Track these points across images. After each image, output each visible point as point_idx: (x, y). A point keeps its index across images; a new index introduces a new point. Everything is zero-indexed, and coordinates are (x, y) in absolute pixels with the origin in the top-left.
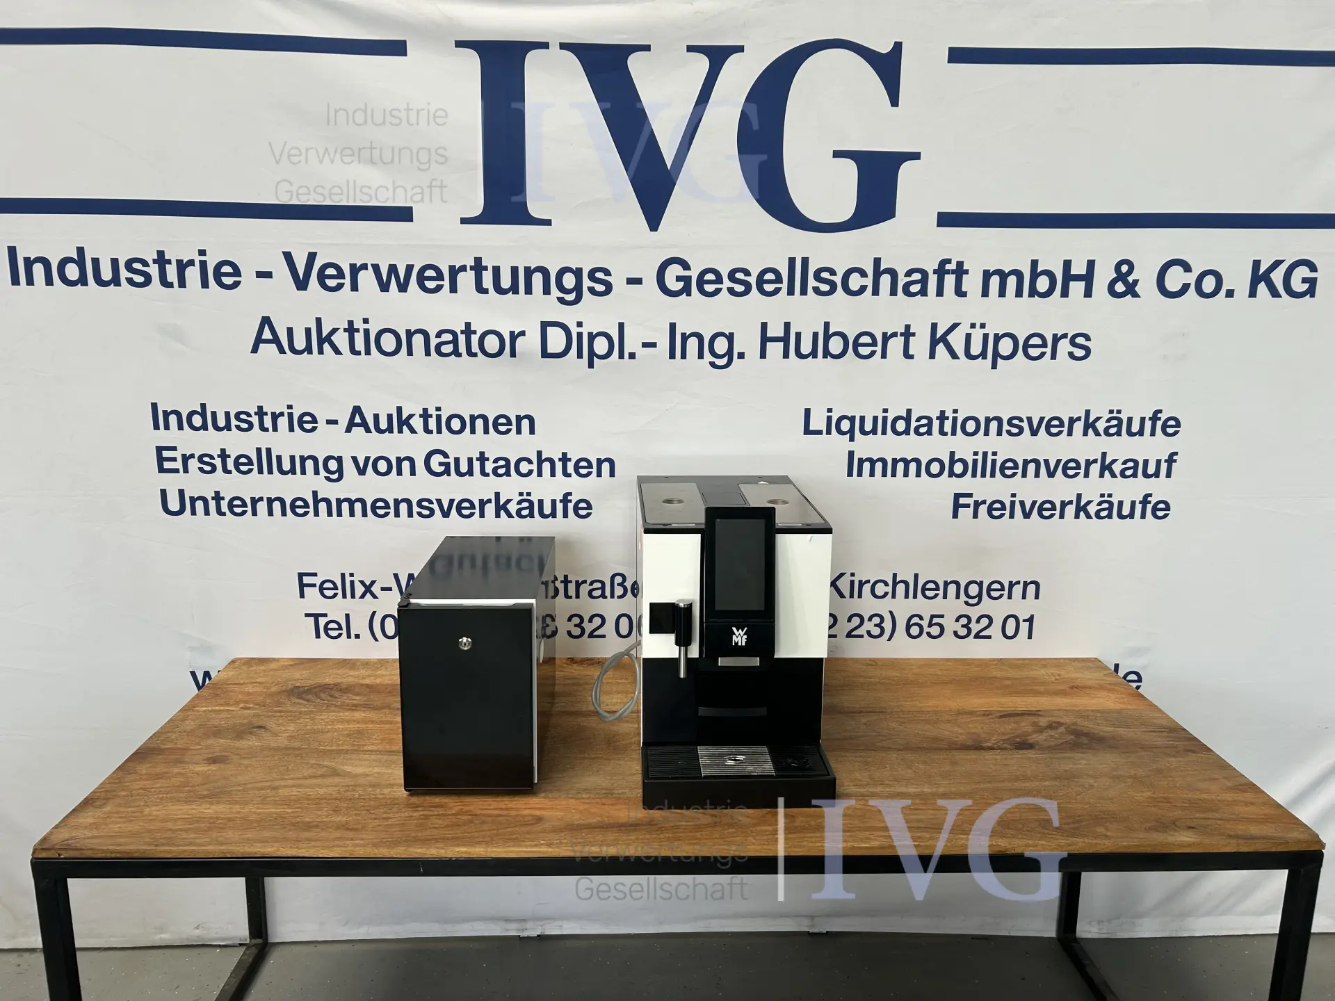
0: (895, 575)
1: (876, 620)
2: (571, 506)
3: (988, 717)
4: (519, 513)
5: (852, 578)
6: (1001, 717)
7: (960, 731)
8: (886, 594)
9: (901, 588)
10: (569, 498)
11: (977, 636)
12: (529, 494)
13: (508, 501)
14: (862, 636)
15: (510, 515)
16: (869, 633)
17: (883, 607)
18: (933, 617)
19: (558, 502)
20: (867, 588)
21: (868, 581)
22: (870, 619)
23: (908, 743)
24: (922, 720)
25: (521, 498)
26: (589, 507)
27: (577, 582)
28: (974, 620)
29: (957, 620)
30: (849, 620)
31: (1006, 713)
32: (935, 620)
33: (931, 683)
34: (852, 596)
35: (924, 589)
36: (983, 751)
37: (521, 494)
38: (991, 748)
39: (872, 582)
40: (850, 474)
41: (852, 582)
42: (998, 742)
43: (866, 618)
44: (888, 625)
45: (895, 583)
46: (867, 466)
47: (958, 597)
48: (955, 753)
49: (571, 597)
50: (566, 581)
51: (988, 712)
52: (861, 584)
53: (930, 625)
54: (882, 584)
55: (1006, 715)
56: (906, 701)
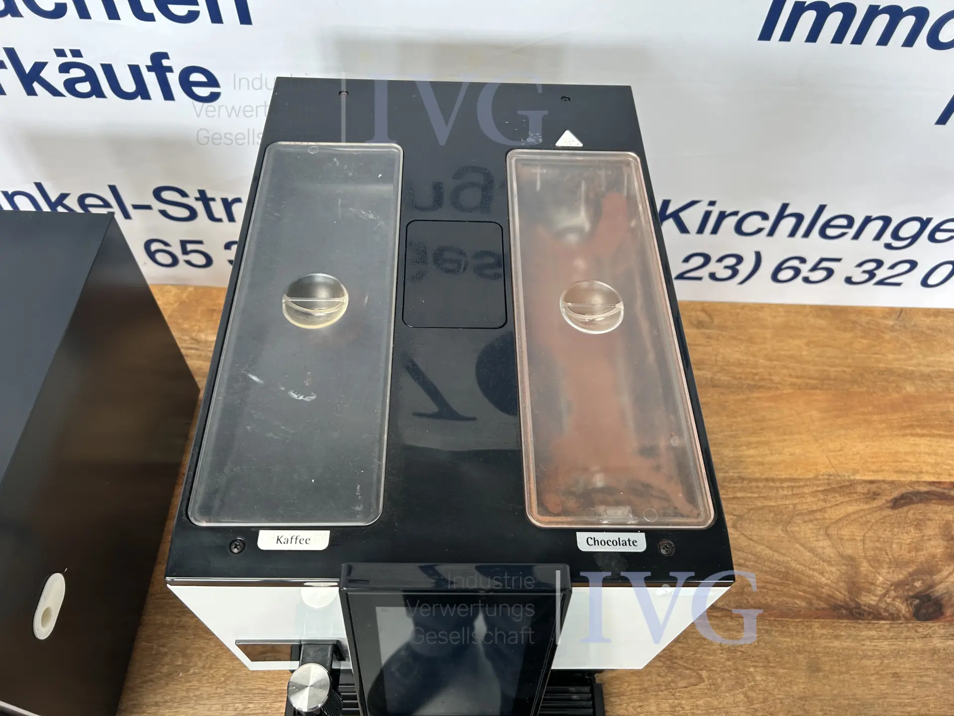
0: (785, 206)
1: (732, 261)
2: (173, 79)
3: (875, 504)
4: (70, 85)
5: (710, 208)
6: (898, 503)
7: (829, 552)
8: (760, 230)
9: (788, 224)
10: (165, 63)
11: (881, 283)
12: (76, 53)
13: (39, 66)
14: (700, 279)
15: (55, 92)
16: (713, 276)
17: (746, 247)
18: (822, 260)
19: (144, 71)
20: (730, 223)
21: (735, 213)
22: (720, 260)
23: (742, 593)
24: (771, 509)
25: (63, 60)
26: (212, 81)
27: (225, 201)
28: (887, 264)
29: (860, 265)
30: (687, 260)
31: (903, 490)
32: (825, 264)
33: (793, 385)
34: (701, 230)
35: (827, 225)
36: (862, 624)
37: (60, 53)
38: (875, 615)
39: (740, 215)
40: (766, 34)
41: (707, 215)
42: (888, 591)
43: (714, 259)
44: (745, 269)
45: (781, 216)
46: (808, 19)
47: (878, 237)
48: (817, 628)
49: (220, 220)
50: (203, 197)
51: (874, 487)
52: (722, 216)
53: (814, 269)
54: (757, 218)
55: (903, 497)
56: (749, 445)
